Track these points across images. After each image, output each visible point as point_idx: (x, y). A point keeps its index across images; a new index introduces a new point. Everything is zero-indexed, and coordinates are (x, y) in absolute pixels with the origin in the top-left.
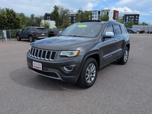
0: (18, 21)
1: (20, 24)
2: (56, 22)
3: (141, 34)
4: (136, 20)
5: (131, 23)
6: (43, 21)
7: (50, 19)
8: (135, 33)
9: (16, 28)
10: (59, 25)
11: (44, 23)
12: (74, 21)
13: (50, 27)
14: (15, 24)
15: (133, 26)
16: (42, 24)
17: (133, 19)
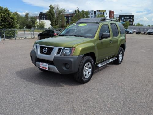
0: (12, 20)
1: (14, 23)
2: (51, 22)
3: (137, 35)
4: (131, 20)
5: (127, 23)
6: (38, 21)
7: (45, 19)
8: (132, 34)
9: (10, 28)
10: (54, 24)
11: (39, 23)
12: (70, 21)
13: (45, 27)
14: (10, 23)
15: (129, 27)
16: (36, 23)
17: (128, 20)
